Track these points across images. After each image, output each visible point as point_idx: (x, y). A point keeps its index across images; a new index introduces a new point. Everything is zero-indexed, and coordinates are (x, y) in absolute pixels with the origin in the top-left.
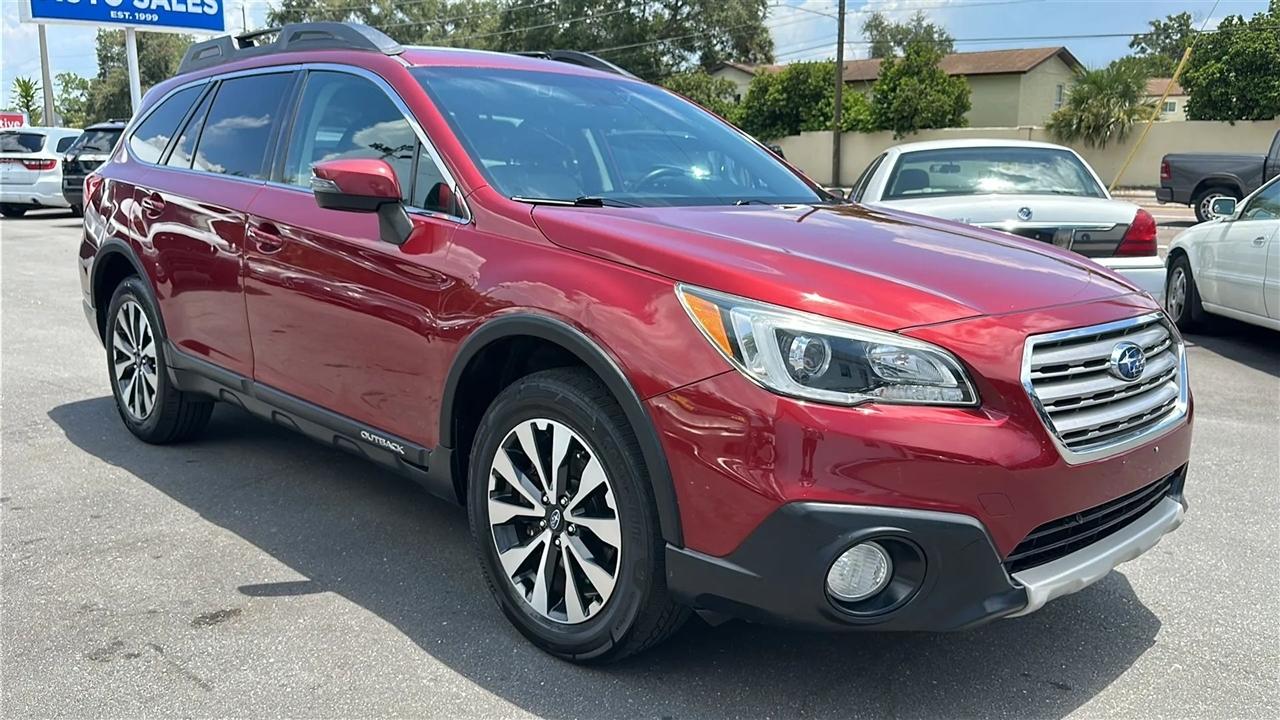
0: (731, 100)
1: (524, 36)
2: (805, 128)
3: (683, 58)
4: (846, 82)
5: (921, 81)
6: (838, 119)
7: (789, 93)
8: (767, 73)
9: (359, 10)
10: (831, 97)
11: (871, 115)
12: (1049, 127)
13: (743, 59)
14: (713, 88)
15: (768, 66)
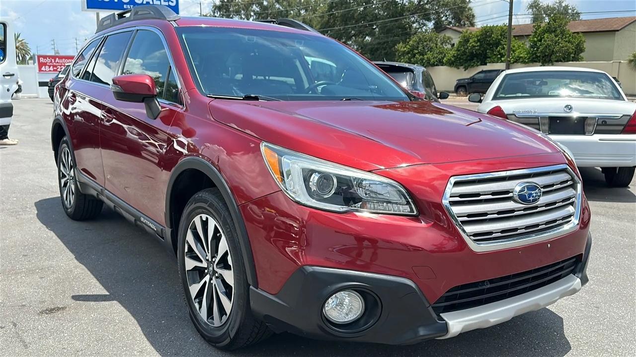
0: (449, 46)
1: (339, 15)
2: (490, 61)
3: (425, 25)
4: (515, 36)
5: (556, 36)
6: (509, 57)
7: (480, 42)
8: (469, 32)
9: (258, 3)
10: (505, 44)
11: (527, 54)
12: (631, 61)
13: (457, 24)
14: (439, 40)
15: (471, 28)
